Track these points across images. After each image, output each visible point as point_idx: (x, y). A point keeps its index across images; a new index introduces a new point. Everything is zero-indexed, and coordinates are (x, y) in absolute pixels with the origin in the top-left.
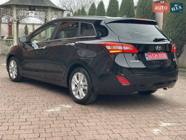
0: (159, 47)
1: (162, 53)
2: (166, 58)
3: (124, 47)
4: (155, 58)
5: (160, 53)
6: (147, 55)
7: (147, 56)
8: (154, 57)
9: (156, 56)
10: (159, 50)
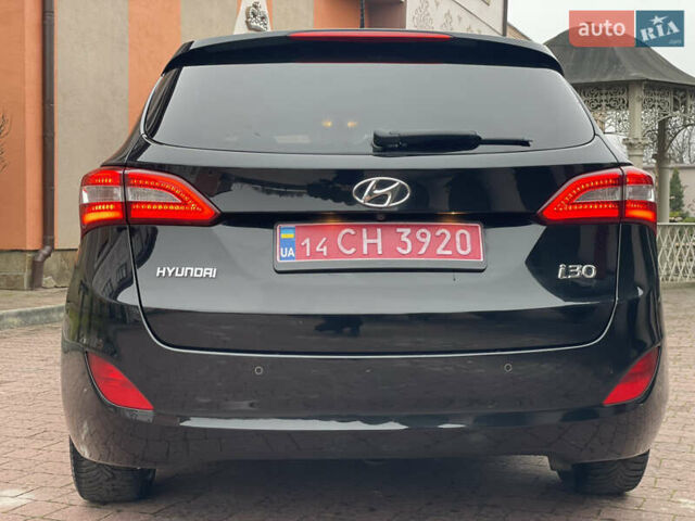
1: (434, 229)
2: (473, 254)
5: (416, 228)
9: (366, 241)
10: (386, 205)
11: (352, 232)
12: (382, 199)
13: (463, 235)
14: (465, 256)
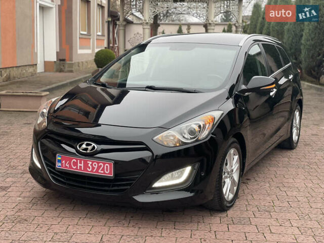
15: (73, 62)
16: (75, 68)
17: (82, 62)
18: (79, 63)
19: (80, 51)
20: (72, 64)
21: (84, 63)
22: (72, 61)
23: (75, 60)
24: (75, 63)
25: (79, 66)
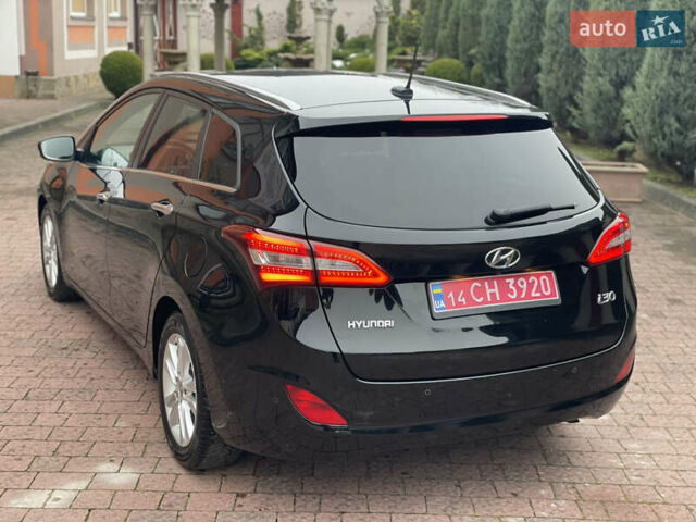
0: (504, 252)
1: (527, 277)
2: (553, 294)
3: (318, 260)
4: (485, 302)
5: (516, 278)
6: (439, 291)
7: (438, 297)
8: (481, 299)
9: (489, 291)
10: (504, 266)
11: (479, 285)
12: (503, 262)
13: (544, 280)
14: (549, 296)
15: (55, 78)
16: (58, 91)
17: (76, 78)
18: (67, 79)
19: (70, 55)
20: (54, 81)
21: (81, 77)
22: (53, 75)
23: (59, 72)
24: (59, 79)
25: (68, 85)
